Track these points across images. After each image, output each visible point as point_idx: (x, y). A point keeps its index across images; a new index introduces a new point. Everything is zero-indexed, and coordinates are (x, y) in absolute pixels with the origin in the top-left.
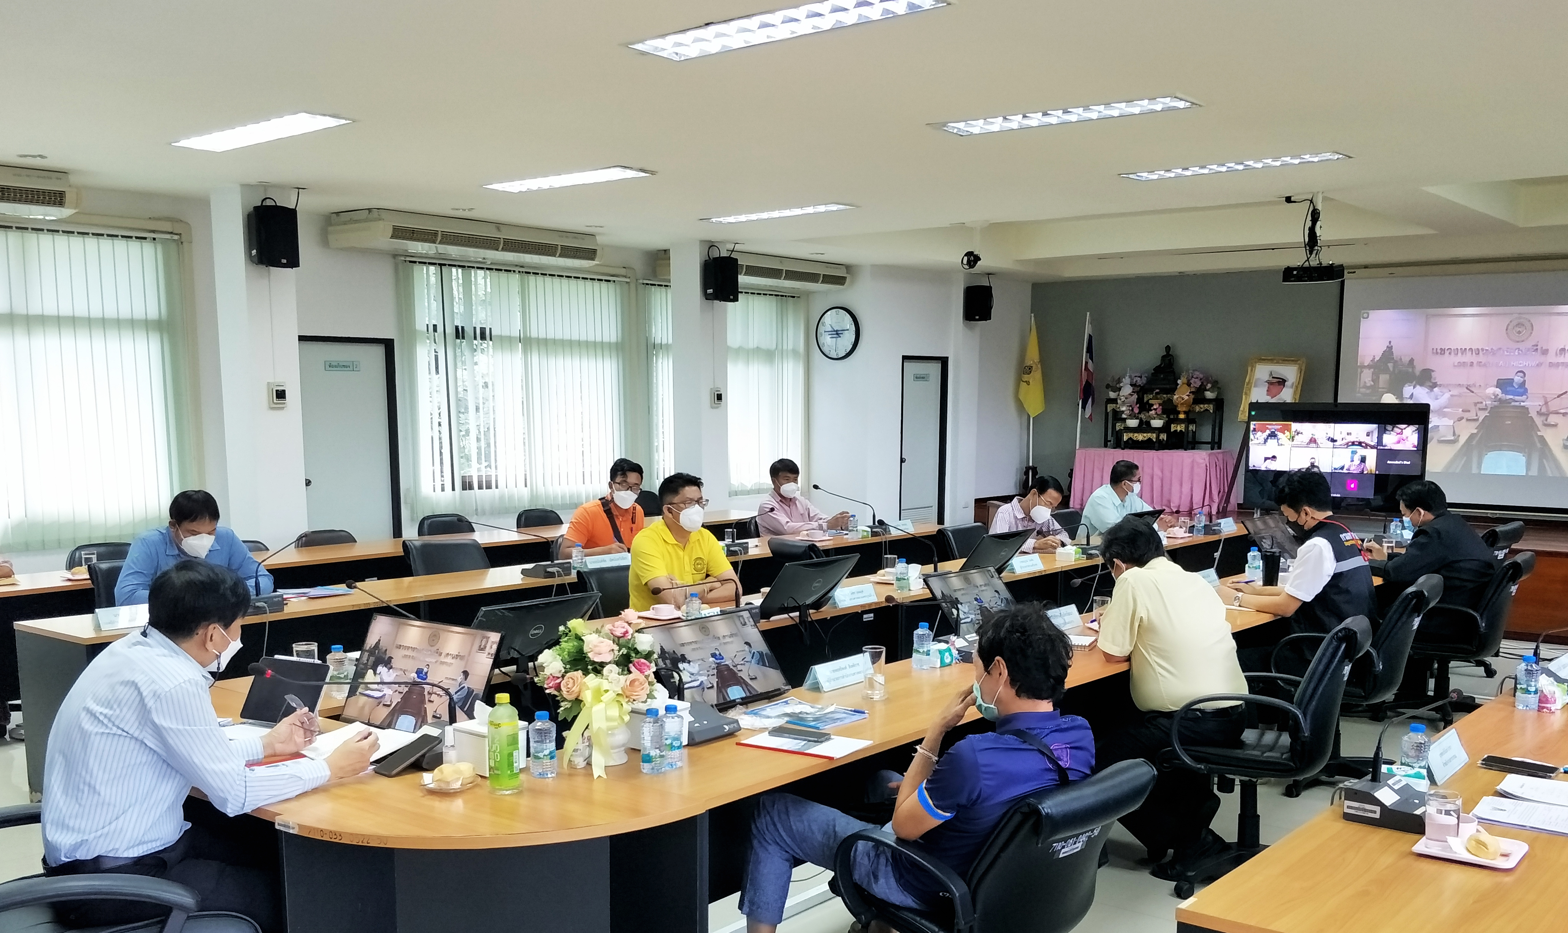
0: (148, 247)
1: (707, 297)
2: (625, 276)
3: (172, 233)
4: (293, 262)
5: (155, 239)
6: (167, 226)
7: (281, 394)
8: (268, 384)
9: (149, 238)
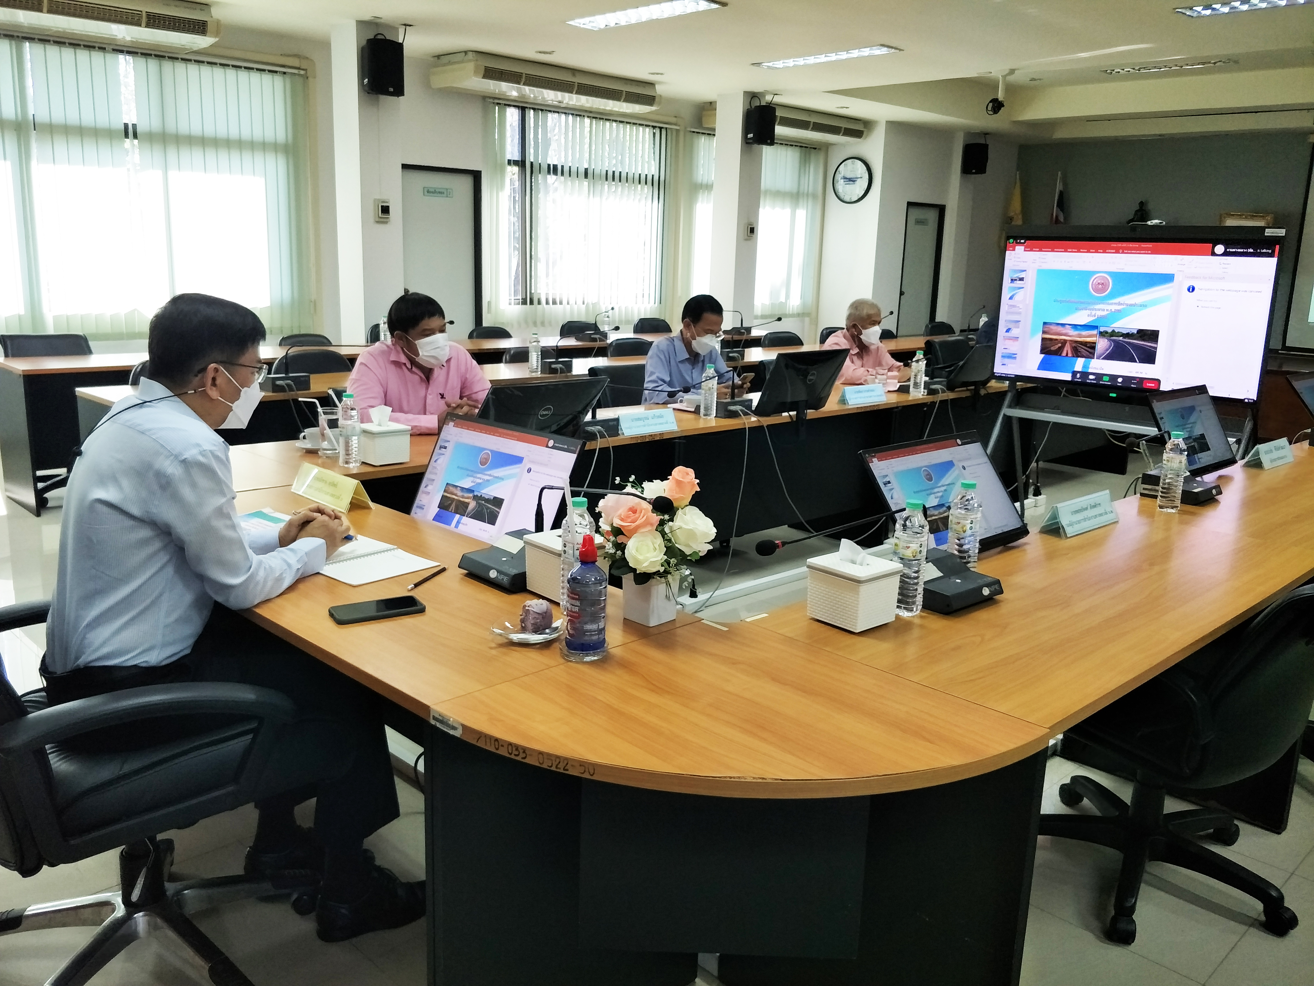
0: (278, 80)
1: (748, 141)
2: (675, 124)
3: (299, 68)
4: (399, 91)
5: (285, 73)
6: (295, 62)
7: (385, 210)
8: (375, 200)
9: (280, 72)
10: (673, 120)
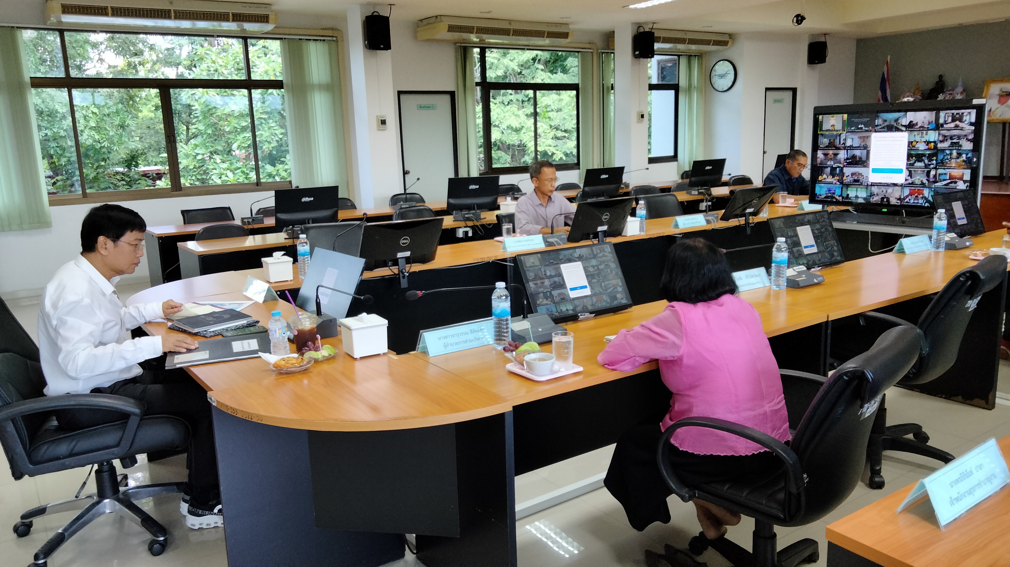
0: (320, 45)
1: (636, 57)
2: (590, 49)
3: (333, 37)
4: (387, 47)
5: (324, 40)
6: (330, 33)
7: (383, 122)
8: (377, 116)
9: (320, 40)
10: (589, 46)
